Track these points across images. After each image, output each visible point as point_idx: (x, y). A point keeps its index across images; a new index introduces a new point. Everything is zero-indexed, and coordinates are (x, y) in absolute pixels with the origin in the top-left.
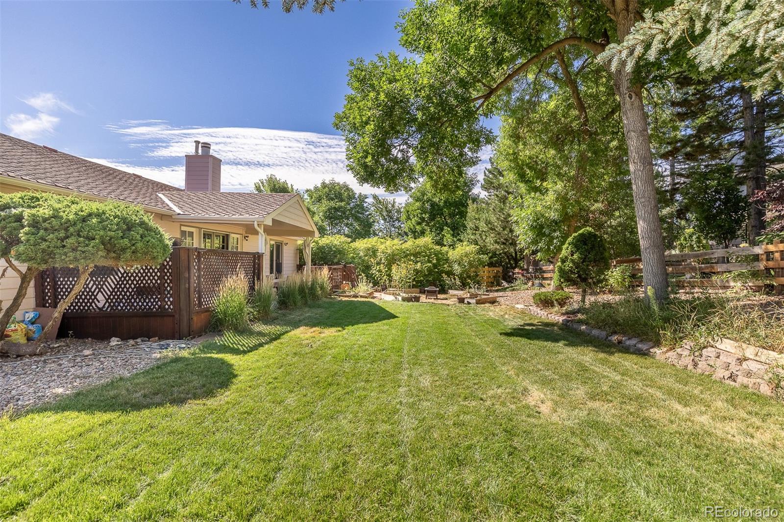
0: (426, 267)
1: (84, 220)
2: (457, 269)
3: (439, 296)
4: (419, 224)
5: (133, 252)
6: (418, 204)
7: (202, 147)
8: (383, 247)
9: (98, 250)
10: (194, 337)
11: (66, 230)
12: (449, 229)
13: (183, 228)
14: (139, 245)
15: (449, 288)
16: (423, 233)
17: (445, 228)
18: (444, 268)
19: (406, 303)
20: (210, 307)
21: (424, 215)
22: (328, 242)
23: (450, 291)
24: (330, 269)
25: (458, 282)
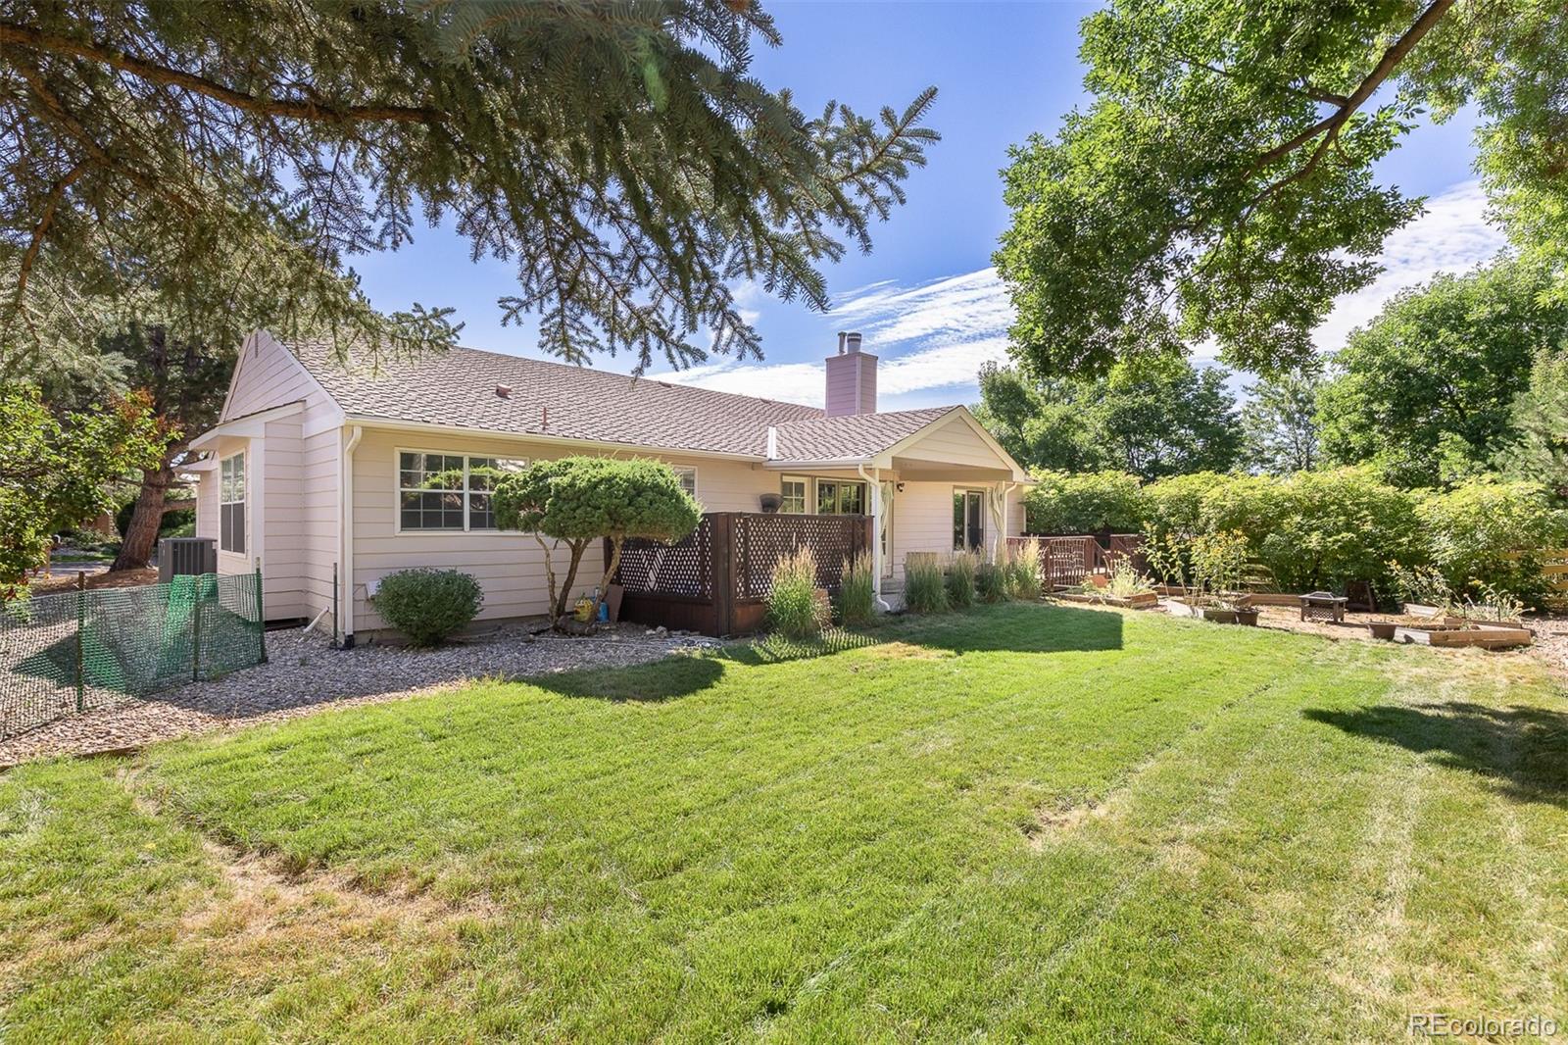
0: (1336, 541)
1: (596, 485)
2: (1445, 548)
3: (1348, 618)
4: (1359, 428)
5: (640, 522)
6: (1359, 378)
7: (849, 341)
8: (1216, 492)
9: (603, 521)
10: (737, 637)
11: (579, 499)
12: (1458, 438)
13: (786, 479)
14: (646, 514)
15: (1408, 600)
16: (1368, 453)
17: (1444, 434)
18: (1400, 545)
19: (1214, 626)
20: (762, 598)
21: (1375, 406)
22: (1083, 486)
23: (1411, 608)
24: (1043, 544)
25: (1440, 584)
